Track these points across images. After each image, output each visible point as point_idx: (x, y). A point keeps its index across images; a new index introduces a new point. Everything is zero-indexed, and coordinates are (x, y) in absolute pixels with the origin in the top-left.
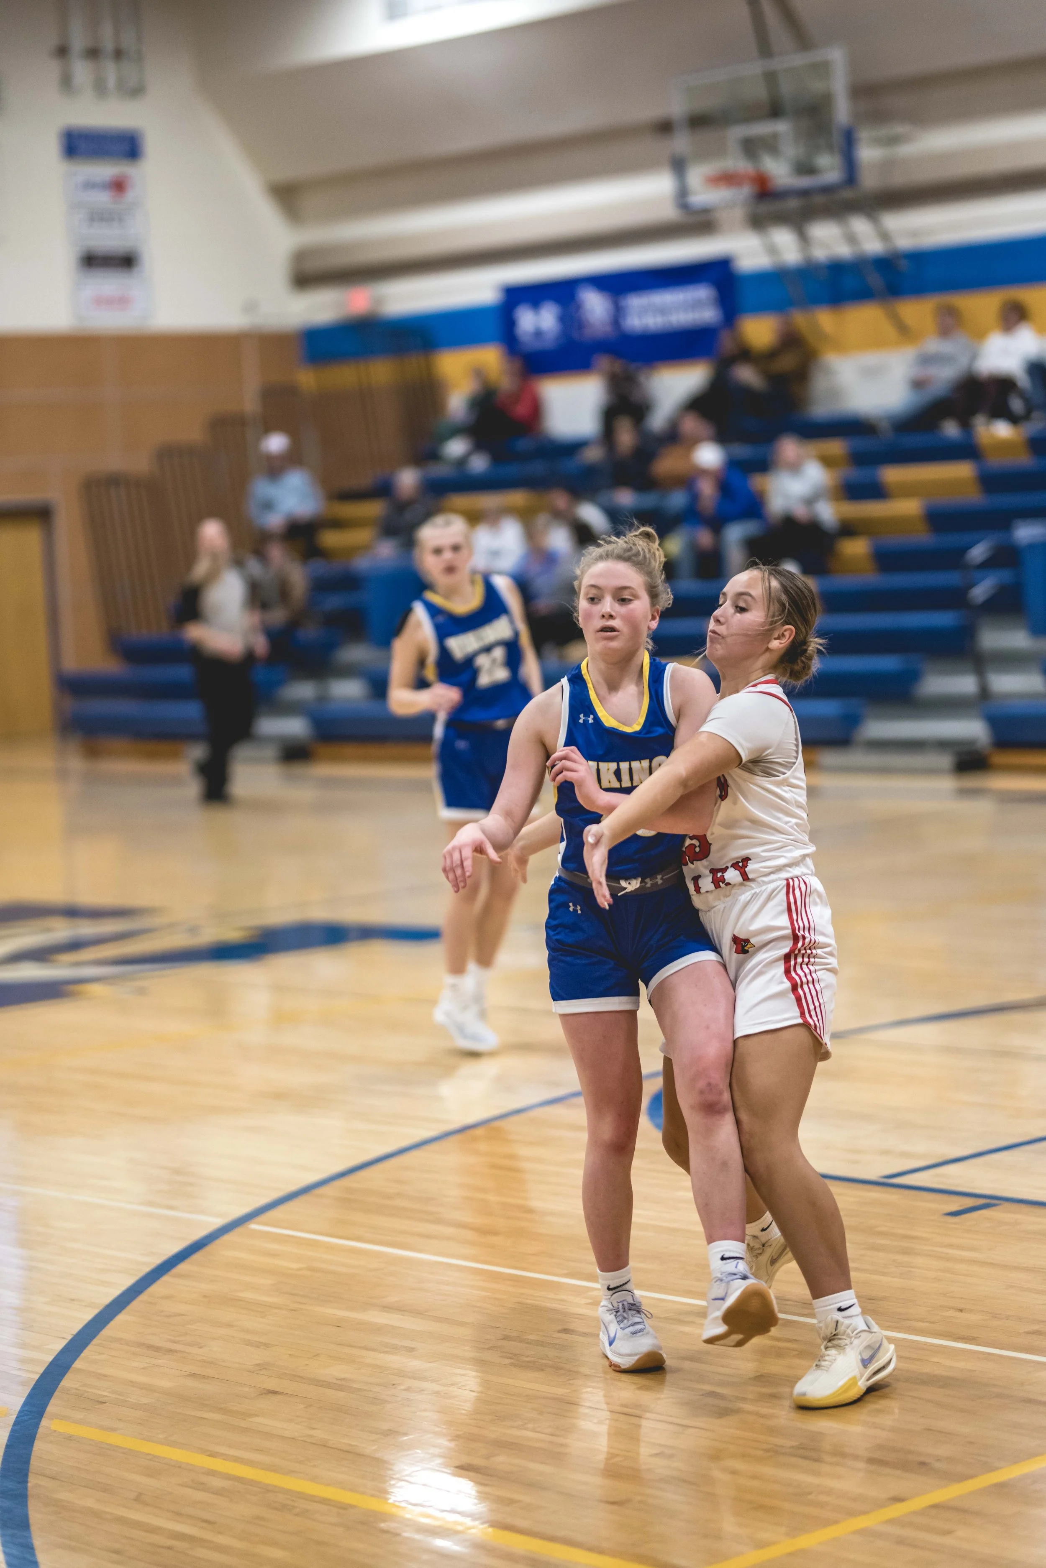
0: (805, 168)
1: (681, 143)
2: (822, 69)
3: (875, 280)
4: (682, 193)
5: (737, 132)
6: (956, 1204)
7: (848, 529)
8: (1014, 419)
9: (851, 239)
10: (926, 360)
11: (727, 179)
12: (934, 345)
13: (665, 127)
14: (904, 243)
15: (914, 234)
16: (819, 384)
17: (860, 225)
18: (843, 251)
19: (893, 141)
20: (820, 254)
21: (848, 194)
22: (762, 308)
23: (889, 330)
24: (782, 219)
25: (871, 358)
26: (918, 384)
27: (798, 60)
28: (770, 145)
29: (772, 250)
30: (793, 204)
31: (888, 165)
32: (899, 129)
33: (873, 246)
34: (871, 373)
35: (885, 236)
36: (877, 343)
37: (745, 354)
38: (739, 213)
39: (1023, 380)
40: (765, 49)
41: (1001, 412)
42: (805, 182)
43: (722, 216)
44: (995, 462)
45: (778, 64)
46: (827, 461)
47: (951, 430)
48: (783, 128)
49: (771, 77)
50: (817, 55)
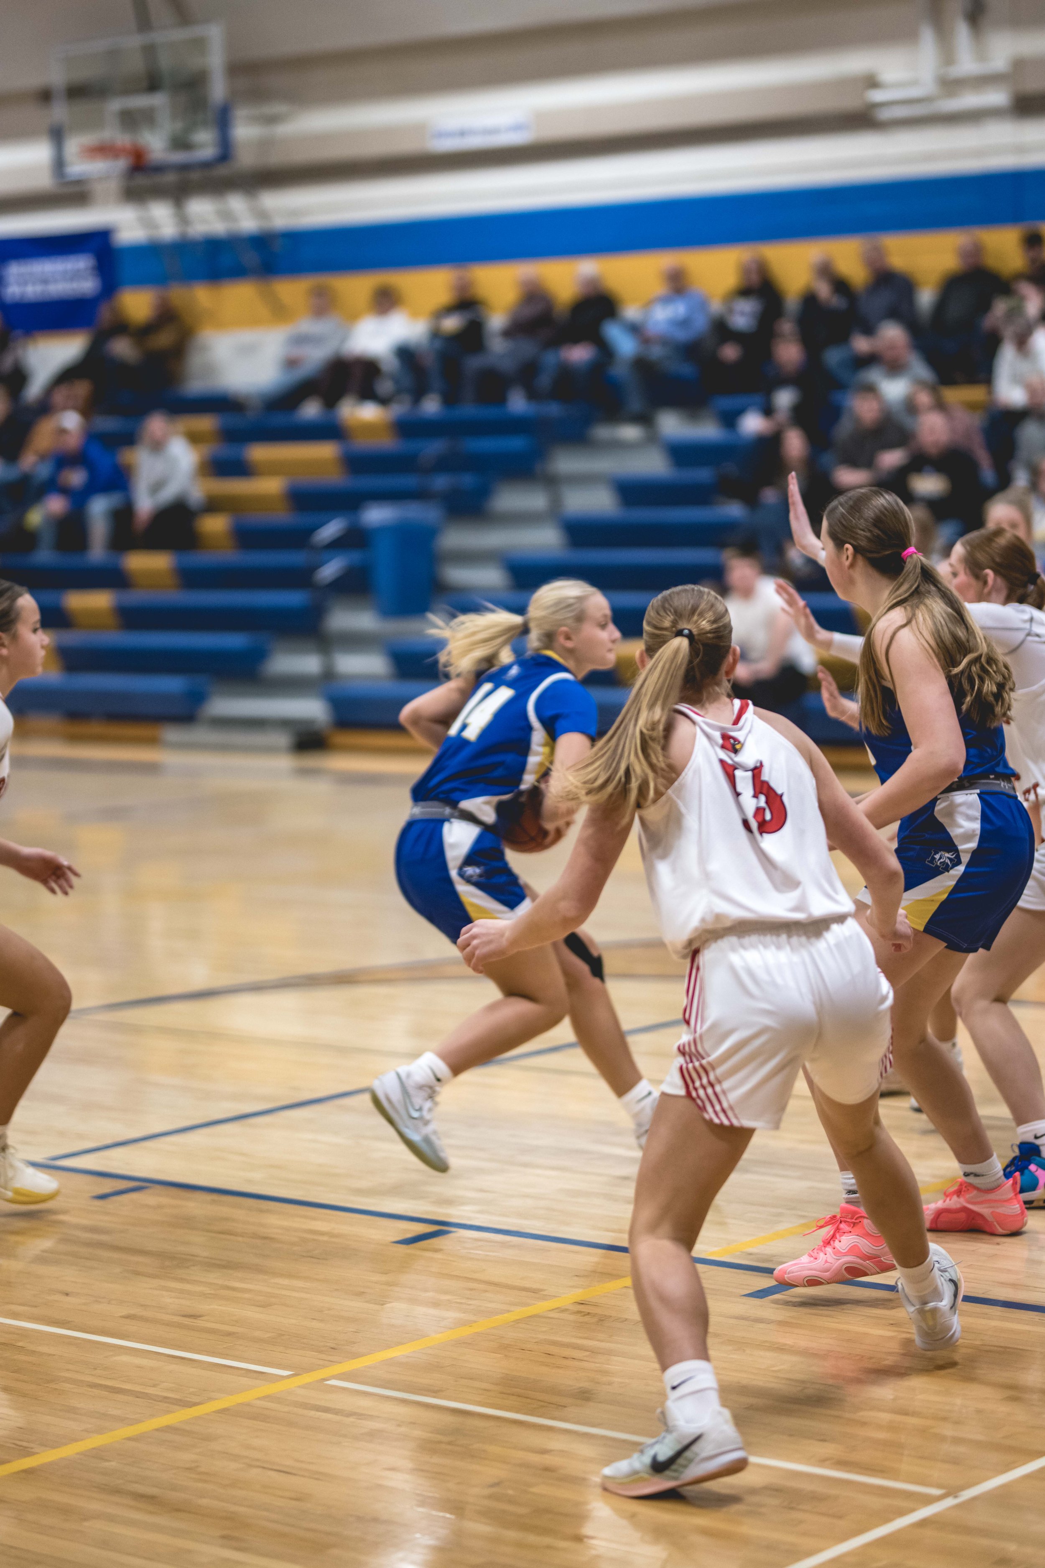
0: (180, 143)
1: (59, 112)
2: (200, 44)
3: (250, 258)
4: (59, 164)
5: (115, 105)
6: (108, 1186)
7: (213, 506)
8: (384, 401)
9: (227, 215)
10: (300, 340)
11: (103, 150)
12: (307, 325)
13: (45, 96)
14: (280, 223)
15: (291, 214)
16: (195, 361)
17: (237, 203)
18: (220, 228)
19: (272, 120)
20: (196, 230)
21: (222, 171)
22: (141, 281)
23: (263, 308)
24: (157, 192)
25: (247, 336)
26: (291, 363)
27: (177, 35)
28: (146, 118)
29: (149, 223)
30: (170, 178)
31: (265, 144)
32: (277, 108)
33: (248, 224)
34: (247, 351)
35: (262, 214)
36: (253, 322)
37: (121, 327)
38: (113, 186)
39: (390, 364)
40: (144, 23)
41: (368, 394)
42: (179, 157)
43: (98, 188)
44: (363, 444)
45: (156, 38)
46: (194, 438)
47: (315, 409)
48: (158, 101)
49: (149, 50)
50: (195, 31)
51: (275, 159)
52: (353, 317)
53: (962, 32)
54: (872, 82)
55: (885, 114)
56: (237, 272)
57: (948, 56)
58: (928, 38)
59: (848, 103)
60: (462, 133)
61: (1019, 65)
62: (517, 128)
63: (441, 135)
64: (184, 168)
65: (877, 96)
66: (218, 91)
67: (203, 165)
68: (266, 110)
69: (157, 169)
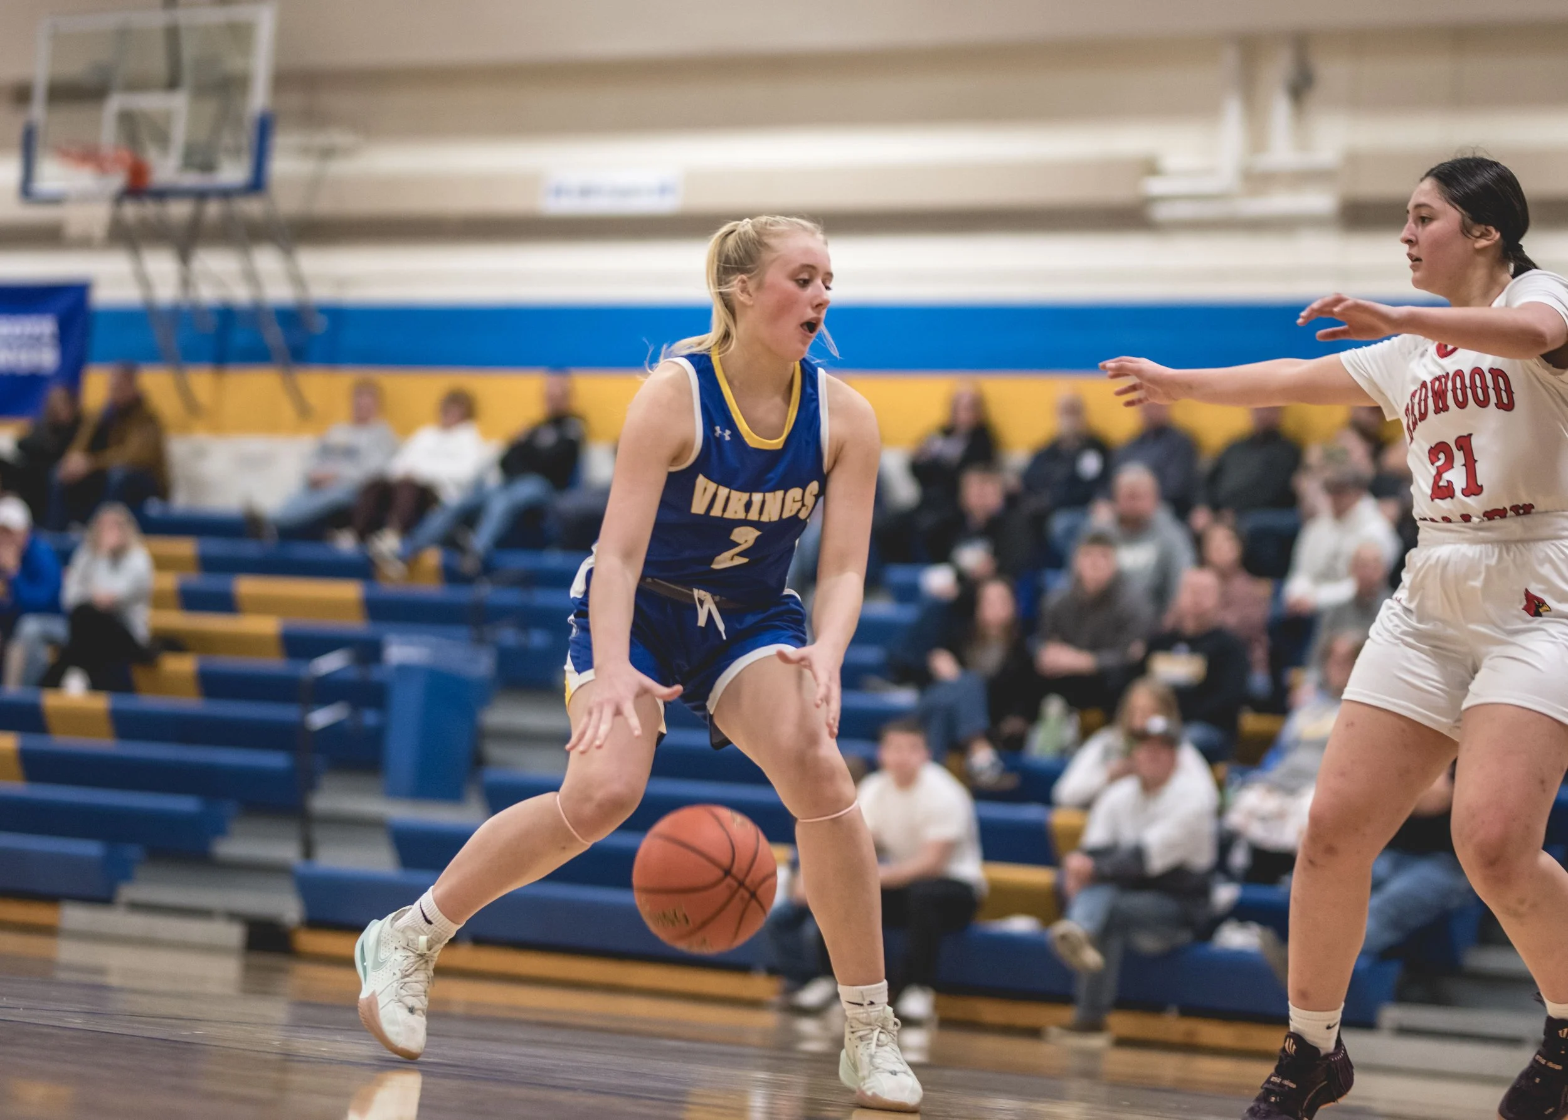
0: (197, 161)
2: (241, 34)
3: (274, 336)
4: (27, 181)
5: (117, 105)
9: (251, 277)
12: (341, 434)
13: (22, 95)
14: (321, 293)
17: (268, 262)
18: (241, 294)
19: (327, 153)
20: (207, 294)
21: (252, 208)
23: (288, 410)
25: (255, 444)
26: (314, 484)
27: (214, 16)
29: (143, 280)
31: (315, 184)
32: (338, 138)
33: (279, 292)
34: (254, 463)
35: (297, 280)
36: (271, 427)
38: (100, 219)
42: (192, 180)
45: (183, 16)
47: (346, 542)
48: (178, 104)
49: (173, 34)
50: (239, 13)
51: (325, 205)
52: (406, 429)
53: (1280, 109)
54: (1151, 168)
55: (1162, 212)
56: (256, 355)
57: (1257, 140)
58: (1233, 113)
59: (1117, 193)
60: (586, 192)
61: (1354, 160)
62: (663, 190)
63: (559, 192)
64: (201, 195)
65: (1155, 186)
66: (259, 99)
67: (226, 194)
68: (321, 139)
69: (162, 195)
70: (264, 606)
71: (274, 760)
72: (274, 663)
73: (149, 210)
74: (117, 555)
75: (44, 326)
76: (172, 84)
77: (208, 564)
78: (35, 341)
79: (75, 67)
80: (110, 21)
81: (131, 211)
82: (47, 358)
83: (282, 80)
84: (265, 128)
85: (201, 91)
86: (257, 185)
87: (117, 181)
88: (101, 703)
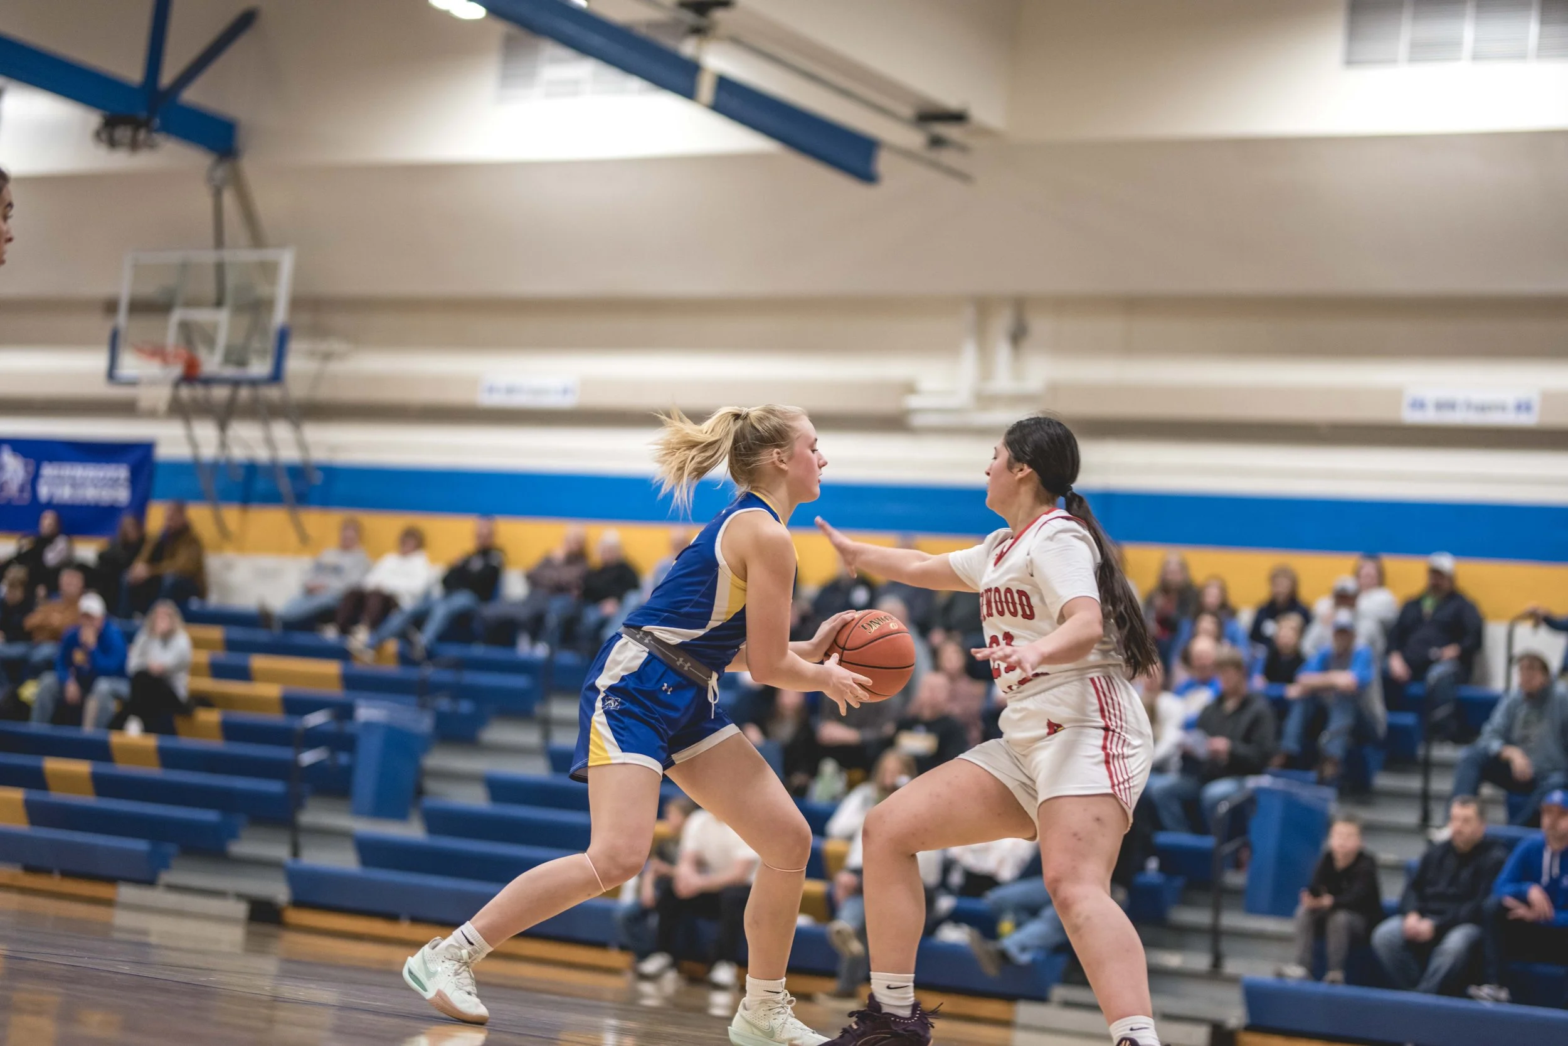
0: (234, 358)
1: (121, 321)
2: (269, 270)
3: (285, 485)
4: (112, 368)
5: (178, 317)
9: (270, 442)
10: (320, 569)
12: (331, 556)
13: (110, 307)
14: (319, 456)
15: (333, 448)
17: (282, 431)
18: (262, 455)
19: (327, 357)
20: (238, 454)
21: (273, 393)
23: (292, 537)
25: (268, 561)
26: (310, 591)
27: (250, 256)
29: (193, 442)
31: (318, 378)
32: (336, 346)
33: (289, 454)
34: (265, 575)
35: (302, 445)
36: (281, 549)
40: (219, 240)
42: (230, 372)
45: (228, 255)
47: (330, 634)
48: (223, 317)
49: (220, 269)
50: (268, 254)
51: (325, 393)
52: (377, 555)
53: (1003, 352)
54: (911, 388)
55: (918, 420)
56: (272, 498)
57: (986, 371)
58: (970, 352)
59: (885, 405)
60: (510, 390)
61: (1054, 389)
62: (565, 391)
63: (491, 390)
64: (236, 383)
65: (914, 402)
66: (280, 316)
67: (254, 383)
68: (324, 346)
69: (208, 382)
70: (271, 677)
71: (274, 787)
72: (276, 717)
73: (199, 392)
74: (166, 638)
75: (121, 472)
76: (219, 303)
77: (231, 645)
78: (114, 482)
79: (150, 289)
80: (175, 257)
81: (185, 392)
82: (122, 495)
83: (297, 303)
84: (283, 337)
85: (239, 309)
86: (277, 376)
87: (177, 370)
88: (152, 742)
